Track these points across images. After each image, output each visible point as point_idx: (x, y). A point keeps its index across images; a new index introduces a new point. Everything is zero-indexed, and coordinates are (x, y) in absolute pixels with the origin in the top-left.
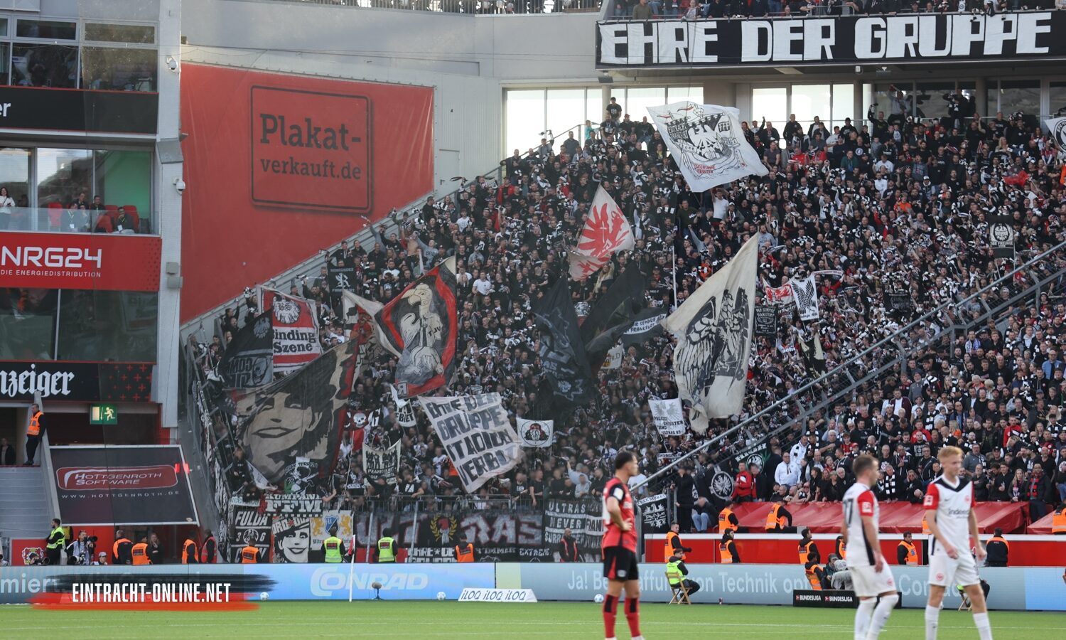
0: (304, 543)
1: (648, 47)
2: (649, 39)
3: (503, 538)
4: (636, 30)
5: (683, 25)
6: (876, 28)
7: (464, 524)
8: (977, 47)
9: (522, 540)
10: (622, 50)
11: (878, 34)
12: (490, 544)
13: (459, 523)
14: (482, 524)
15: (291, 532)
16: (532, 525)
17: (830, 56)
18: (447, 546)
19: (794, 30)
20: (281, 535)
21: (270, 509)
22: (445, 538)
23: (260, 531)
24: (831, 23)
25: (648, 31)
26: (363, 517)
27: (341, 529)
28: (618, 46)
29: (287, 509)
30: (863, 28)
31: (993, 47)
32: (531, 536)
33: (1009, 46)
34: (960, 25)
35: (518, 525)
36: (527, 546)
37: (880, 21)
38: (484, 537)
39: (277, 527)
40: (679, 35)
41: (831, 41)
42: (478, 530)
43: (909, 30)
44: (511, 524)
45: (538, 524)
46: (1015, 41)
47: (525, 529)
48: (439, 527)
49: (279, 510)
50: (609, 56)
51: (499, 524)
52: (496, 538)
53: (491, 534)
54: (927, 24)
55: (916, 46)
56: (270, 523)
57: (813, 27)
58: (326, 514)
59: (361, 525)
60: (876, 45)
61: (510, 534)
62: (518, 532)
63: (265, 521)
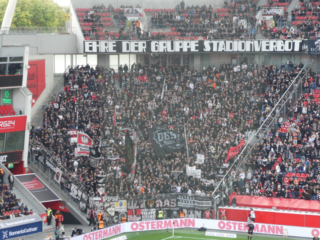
0: (113, 209)
1: (98, 48)
2: (98, 46)
3: (167, 205)
4: (94, 43)
5: (107, 42)
6: (156, 44)
7: (156, 202)
8: (181, 49)
9: (171, 206)
10: (91, 48)
11: (157, 46)
12: (163, 207)
13: (155, 202)
14: (161, 202)
15: (110, 207)
16: (174, 202)
17: (145, 51)
18: (152, 208)
19: (136, 44)
20: (107, 208)
21: (104, 200)
22: (151, 206)
23: (102, 207)
24: (145, 42)
25: (98, 43)
26: (129, 202)
27: (123, 205)
28: (90, 47)
29: (109, 200)
30: (153, 44)
31: (185, 50)
32: (173, 205)
33: (189, 49)
34: (177, 44)
35: (170, 201)
36: (173, 207)
37: (157, 42)
38: (161, 205)
39: (106, 205)
40: (106, 45)
41: (145, 47)
42: (160, 204)
43: (164, 44)
44: (168, 202)
45: (175, 201)
46: (190, 48)
47: (172, 203)
48: (150, 203)
49: (106, 201)
50: (87, 50)
51: (165, 202)
52: (164, 206)
53: (163, 204)
54: (169, 43)
55: (166, 49)
56: (104, 204)
57: (141, 43)
58: (119, 201)
59: (129, 204)
60: (156, 48)
61: (168, 204)
62: (170, 204)
63: (102, 204)
